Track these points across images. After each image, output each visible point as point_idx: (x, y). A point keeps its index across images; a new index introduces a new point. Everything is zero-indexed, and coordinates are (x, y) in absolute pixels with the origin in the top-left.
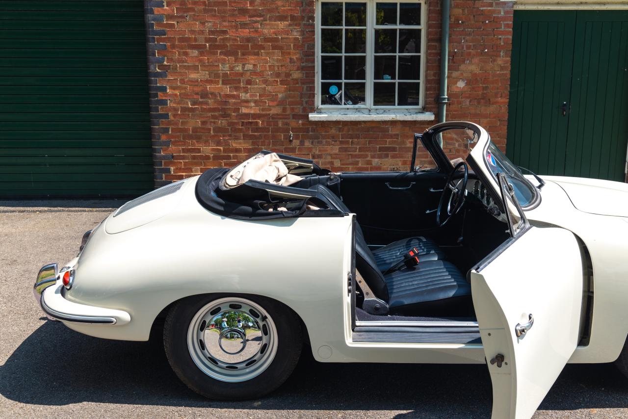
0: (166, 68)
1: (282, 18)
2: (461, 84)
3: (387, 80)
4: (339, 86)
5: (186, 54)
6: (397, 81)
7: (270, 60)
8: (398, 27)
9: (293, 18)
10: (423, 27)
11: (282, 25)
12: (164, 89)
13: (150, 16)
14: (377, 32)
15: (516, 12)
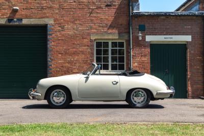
0: (52, 60)
1: (85, 46)
2: (136, 64)
3: (115, 63)
4: (101, 64)
5: (58, 56)
6: (118, 63)
7: (81, 57)
8: (118, 48)
9: (88, 46)
10: (125, 48)
11: (85, 48)
12: (51, 66)
13: (48, 46)
14: (112, 50)
15: (151, 44)
